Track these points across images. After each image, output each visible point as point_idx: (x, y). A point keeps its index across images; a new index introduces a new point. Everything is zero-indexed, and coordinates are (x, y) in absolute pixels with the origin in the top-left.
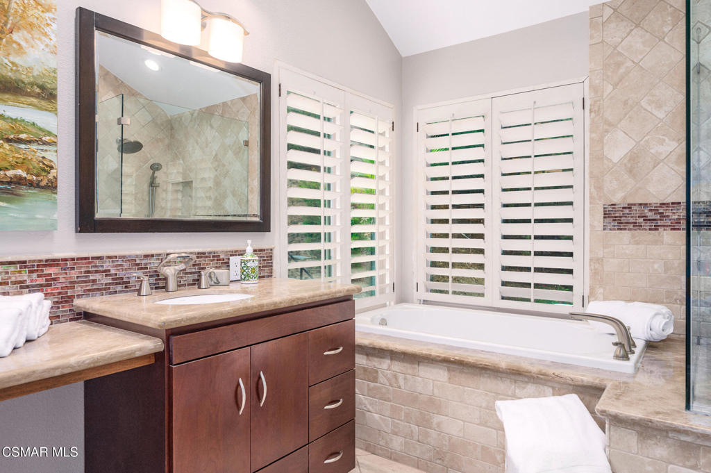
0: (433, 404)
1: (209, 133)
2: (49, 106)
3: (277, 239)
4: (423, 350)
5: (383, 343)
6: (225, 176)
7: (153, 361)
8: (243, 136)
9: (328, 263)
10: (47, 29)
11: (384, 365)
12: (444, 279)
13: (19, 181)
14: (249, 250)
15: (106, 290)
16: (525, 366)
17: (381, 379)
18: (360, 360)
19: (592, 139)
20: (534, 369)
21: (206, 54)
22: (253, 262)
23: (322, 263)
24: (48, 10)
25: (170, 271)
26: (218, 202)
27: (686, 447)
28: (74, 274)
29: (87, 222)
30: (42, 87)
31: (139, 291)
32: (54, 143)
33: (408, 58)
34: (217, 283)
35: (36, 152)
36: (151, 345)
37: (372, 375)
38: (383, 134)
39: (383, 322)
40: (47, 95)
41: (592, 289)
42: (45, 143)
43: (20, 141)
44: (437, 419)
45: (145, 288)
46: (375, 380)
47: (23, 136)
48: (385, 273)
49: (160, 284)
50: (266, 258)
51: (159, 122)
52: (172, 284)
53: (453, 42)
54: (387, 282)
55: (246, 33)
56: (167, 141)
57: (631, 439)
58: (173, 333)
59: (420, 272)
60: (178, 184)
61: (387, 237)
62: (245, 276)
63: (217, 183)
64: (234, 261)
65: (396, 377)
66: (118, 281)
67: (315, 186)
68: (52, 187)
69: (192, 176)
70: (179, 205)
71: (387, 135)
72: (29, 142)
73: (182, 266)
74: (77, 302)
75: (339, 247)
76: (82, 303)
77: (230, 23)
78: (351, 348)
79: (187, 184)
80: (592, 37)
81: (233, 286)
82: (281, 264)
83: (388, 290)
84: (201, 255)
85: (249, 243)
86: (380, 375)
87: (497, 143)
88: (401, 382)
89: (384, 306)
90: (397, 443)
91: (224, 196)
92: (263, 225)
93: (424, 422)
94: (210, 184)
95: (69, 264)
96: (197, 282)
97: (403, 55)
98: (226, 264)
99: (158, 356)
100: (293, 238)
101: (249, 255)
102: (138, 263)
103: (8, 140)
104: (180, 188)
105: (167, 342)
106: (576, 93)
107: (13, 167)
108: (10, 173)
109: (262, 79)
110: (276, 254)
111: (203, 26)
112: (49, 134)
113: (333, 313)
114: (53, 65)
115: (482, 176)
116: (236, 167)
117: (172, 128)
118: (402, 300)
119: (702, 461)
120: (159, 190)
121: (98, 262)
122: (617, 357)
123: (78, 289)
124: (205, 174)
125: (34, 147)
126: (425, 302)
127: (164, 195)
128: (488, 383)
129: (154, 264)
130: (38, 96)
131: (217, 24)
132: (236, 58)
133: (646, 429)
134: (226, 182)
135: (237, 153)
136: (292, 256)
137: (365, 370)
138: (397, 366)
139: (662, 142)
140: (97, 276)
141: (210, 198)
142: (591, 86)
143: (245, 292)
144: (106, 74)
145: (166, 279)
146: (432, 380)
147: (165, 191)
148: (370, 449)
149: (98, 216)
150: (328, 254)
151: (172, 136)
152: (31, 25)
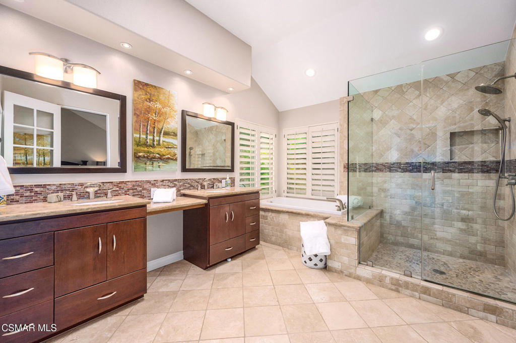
0: (284, 226)
1: (211, 136)
2: (175, 137)
3: (236, 174)
4: (281, 209)
5: (269, 208)
6: (217, 152)
7: (204, 206)
8: (224, 138)
9: (253, 182)
10: (175, 117)
11: (269, 214)
12: (293, 189)
13: (169, 158)
14: (228, 178)
15: (188, 188)
16: (310, 213)
17: (269, 219)
18: (261, 213)
19: (340, 142)
20: (312, 214)
21: (215, 119)
22: (229, 181)
23: (250, 183)
24: (175, 112)
25: (205, 184)
26: (214, 161)
27: (345, 230)
28: (181, 184)
29: (184, 169)
30: (174, 133)
31: (197, 189)
32: (176, 148)
33: (281, 112)
34: (219, 188)
35: (172, 150)
36: (205, 201)
37: (265, 218)
38: (272, 139)
39: (271, 202)
40: (175, 135)
41: (340, 192)
42: (175, 148)
43: (169, 148)
44: (285, 230)
45: (199, 188)
46: (267, 219)
47: (170, 146)
48: (273, 186)
49: (203, 187)
50: (233, 181)
51: (192, 132)
52: (206, 187)
53: (295, 108)
54: (274, 189)
55: (228, 111)
56: (195, 139)
57: (332, 229)
58: (210, 198)
59: (284, 187)
60: (200, 154)
61: (274, 174)
62: (227, 185)
63: (214, 154)
64: (223, 181)
65: (273, 218)
66: (191, 186)
67: (248, 157)
68: (176, 160)
69: (205, 152)
70: (200, 163)
71: (274, 139)
72: (171, 148)
73: (209, 182)
74: (182, 191)
75: (257, 177)
76: (183, 192)
77: (223, 110)
78: (258, 209)
79: (203, 155)
80: (340, 108)
81: (223, 188)
82: (237, 182)
83: (274, 192)
84: (214, 179)
85: (228, 175)
86: (268, 218)
87: (311, 142)
88: (275, 219)
89: (272, 197)
90: (273, 239)
91: (217, 159)
92: (232, 170)
93: (282, 232)
94: (212, 154)
95: (180, 181)
96: (213, 187)
97: (280, 111)
98: (221, 182)
99: (206, 204)
100: (241, 174)
101: (228, 179)
102: (197, 181)
103: (166, 148)
104: (200, 156)
105: (209, 200)
106: (336, 126)
107: (167, 155)
108: (167, 156)
109: (232, 124)
110: (236, 179)
111: (215, 110)
112: (176, 145)
113: (253, 196)
114: (177, 127)
115: (306, 154)
116: (221, 149)
117: (197, 134)
118: (279, 196)
119: (349, 234)
120: (192, 157)
121: (187, 181)
122: (338, 210)
123: (182, 188)
124: (209, 151)
125: (172, 149)
126: (287, 197)
127: (194, 159)
128: (299, 218)
129: (201, 181)
130: (173, 135)
131: (219, 110)
132: (224, 120)
133: (336, 226)
134: (217, 154)
135: (221, 144)
136: (241, 180)
137: (264, 216)
138: (273, 215)
139: (362, 143)
140: (186, 184)
141: (211, 160)
142: (340, 124)
143: (227, 190)
144: (189, 125)
145: (204, 186)
146: (284, 218)
147: (195, 157)
148: (265, 241)
149: (187, 168)
150: (253, 180)
151: (197, 137)
152: (171, 116)
